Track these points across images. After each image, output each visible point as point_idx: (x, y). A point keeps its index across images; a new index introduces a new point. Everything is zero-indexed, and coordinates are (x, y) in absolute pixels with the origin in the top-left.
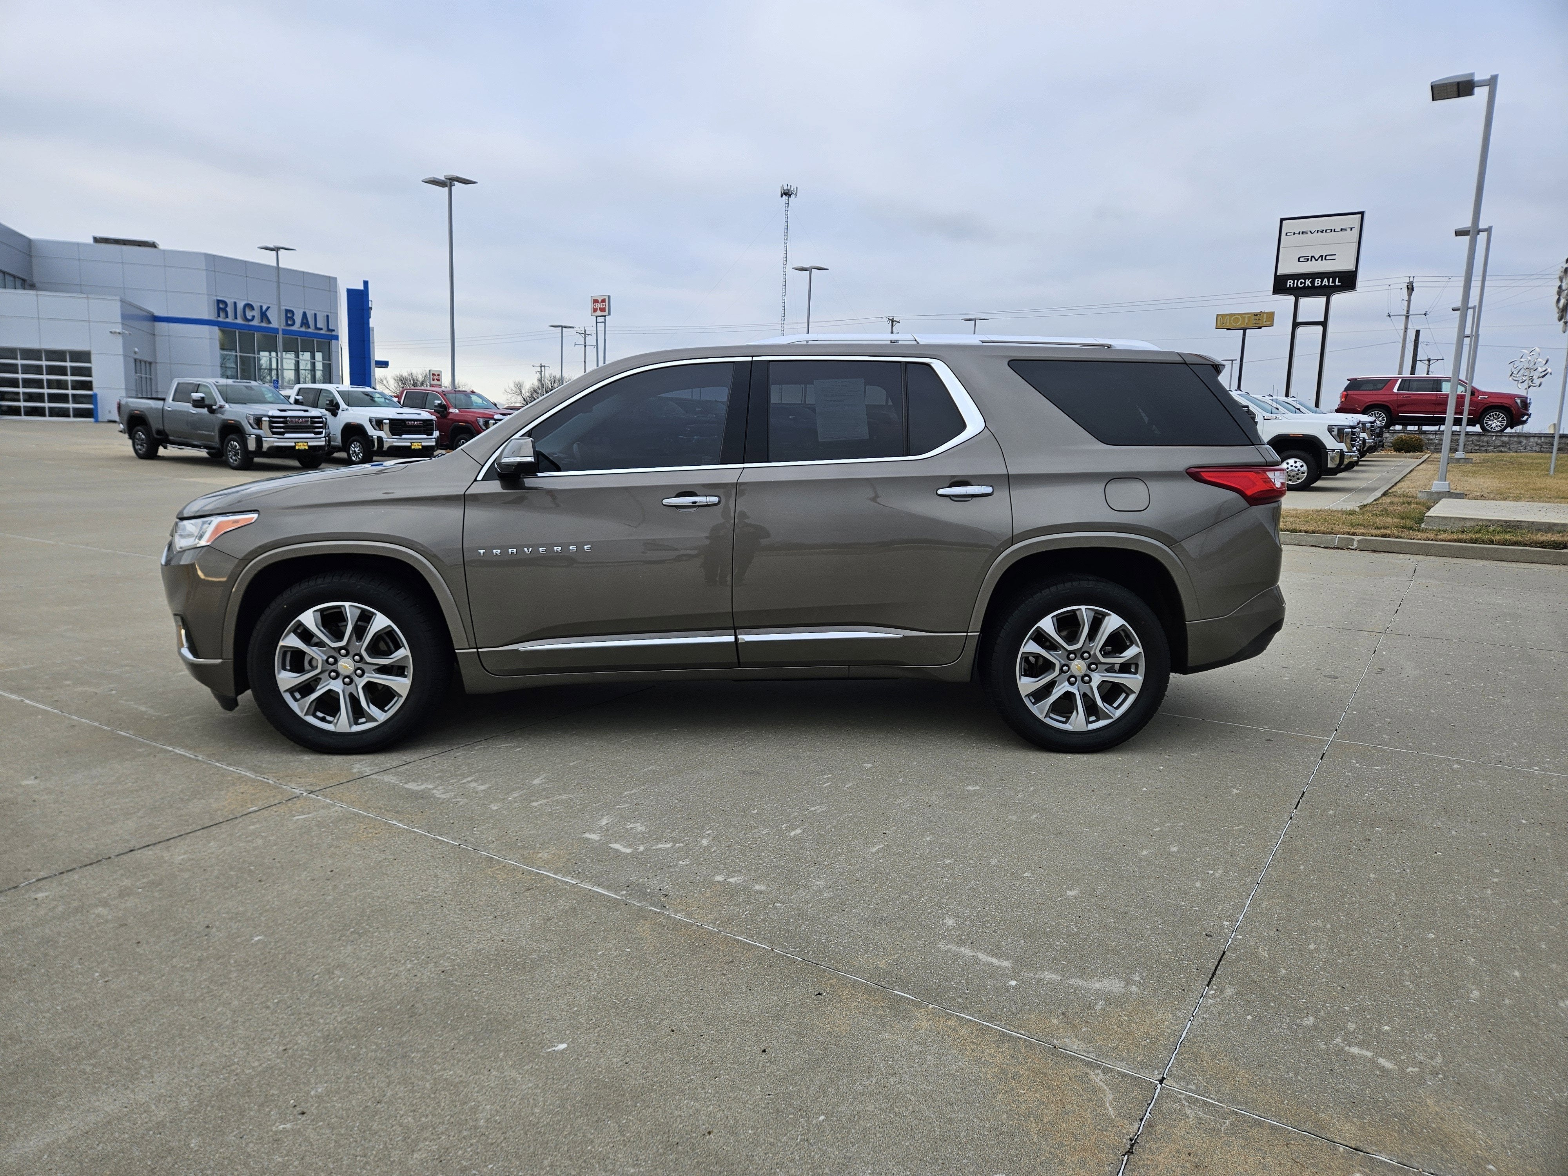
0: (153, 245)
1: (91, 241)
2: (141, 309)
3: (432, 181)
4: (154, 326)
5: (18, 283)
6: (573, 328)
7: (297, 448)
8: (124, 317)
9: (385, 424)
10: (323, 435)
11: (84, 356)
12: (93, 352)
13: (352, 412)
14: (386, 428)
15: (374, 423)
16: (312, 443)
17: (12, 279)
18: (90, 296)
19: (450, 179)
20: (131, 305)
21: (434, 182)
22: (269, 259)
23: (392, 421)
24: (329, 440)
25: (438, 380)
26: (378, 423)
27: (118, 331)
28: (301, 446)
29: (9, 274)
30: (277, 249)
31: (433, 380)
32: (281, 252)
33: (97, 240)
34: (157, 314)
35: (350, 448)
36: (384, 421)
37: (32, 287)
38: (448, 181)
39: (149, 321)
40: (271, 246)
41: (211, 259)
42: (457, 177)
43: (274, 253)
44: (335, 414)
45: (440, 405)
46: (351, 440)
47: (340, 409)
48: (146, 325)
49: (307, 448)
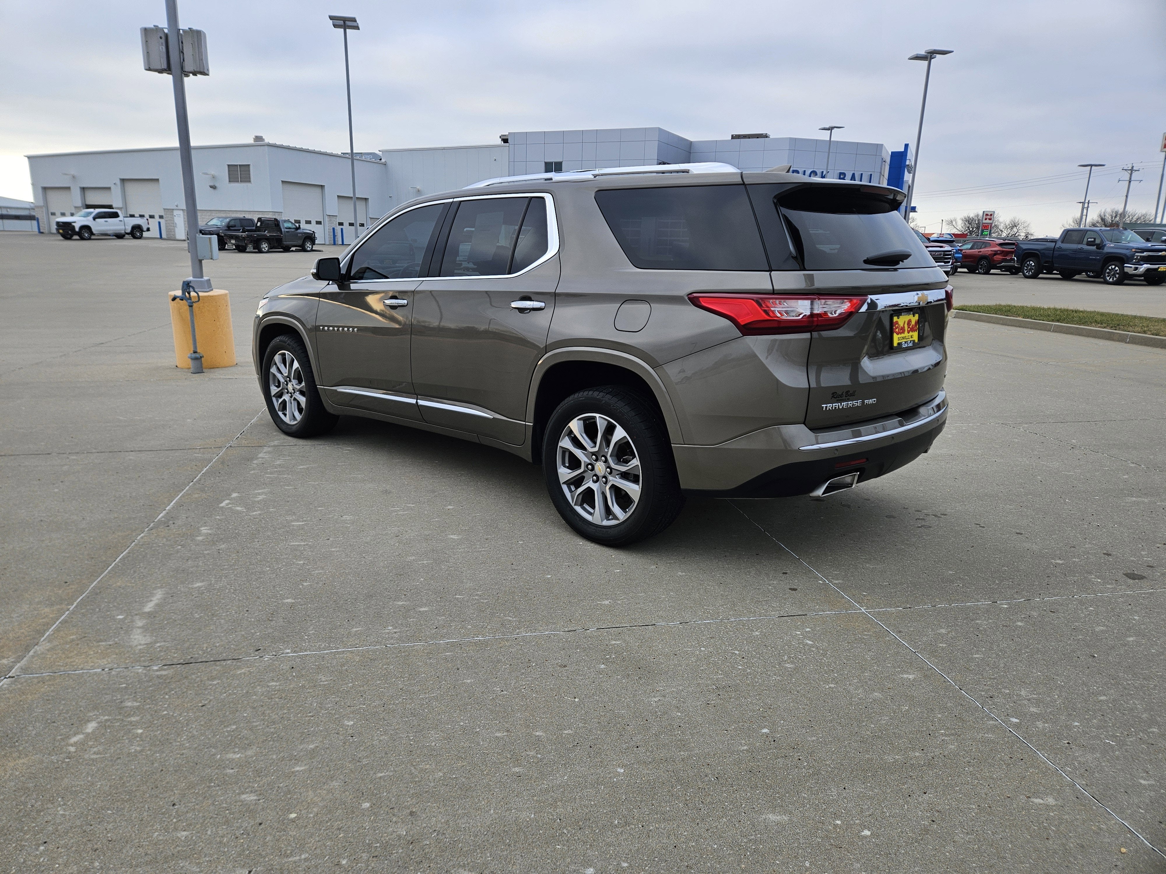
0: (766, 136)
3: (916, 57)
6: (1103, 165)
19: (929, 53)
21: (917, 58)
25: (990, 219)
30: (831, 129)
31: (986, 219)
32: (834, 130)
33: (733, 137)
40: (828, 127)
42: (935, 50)
43: (829, 131)
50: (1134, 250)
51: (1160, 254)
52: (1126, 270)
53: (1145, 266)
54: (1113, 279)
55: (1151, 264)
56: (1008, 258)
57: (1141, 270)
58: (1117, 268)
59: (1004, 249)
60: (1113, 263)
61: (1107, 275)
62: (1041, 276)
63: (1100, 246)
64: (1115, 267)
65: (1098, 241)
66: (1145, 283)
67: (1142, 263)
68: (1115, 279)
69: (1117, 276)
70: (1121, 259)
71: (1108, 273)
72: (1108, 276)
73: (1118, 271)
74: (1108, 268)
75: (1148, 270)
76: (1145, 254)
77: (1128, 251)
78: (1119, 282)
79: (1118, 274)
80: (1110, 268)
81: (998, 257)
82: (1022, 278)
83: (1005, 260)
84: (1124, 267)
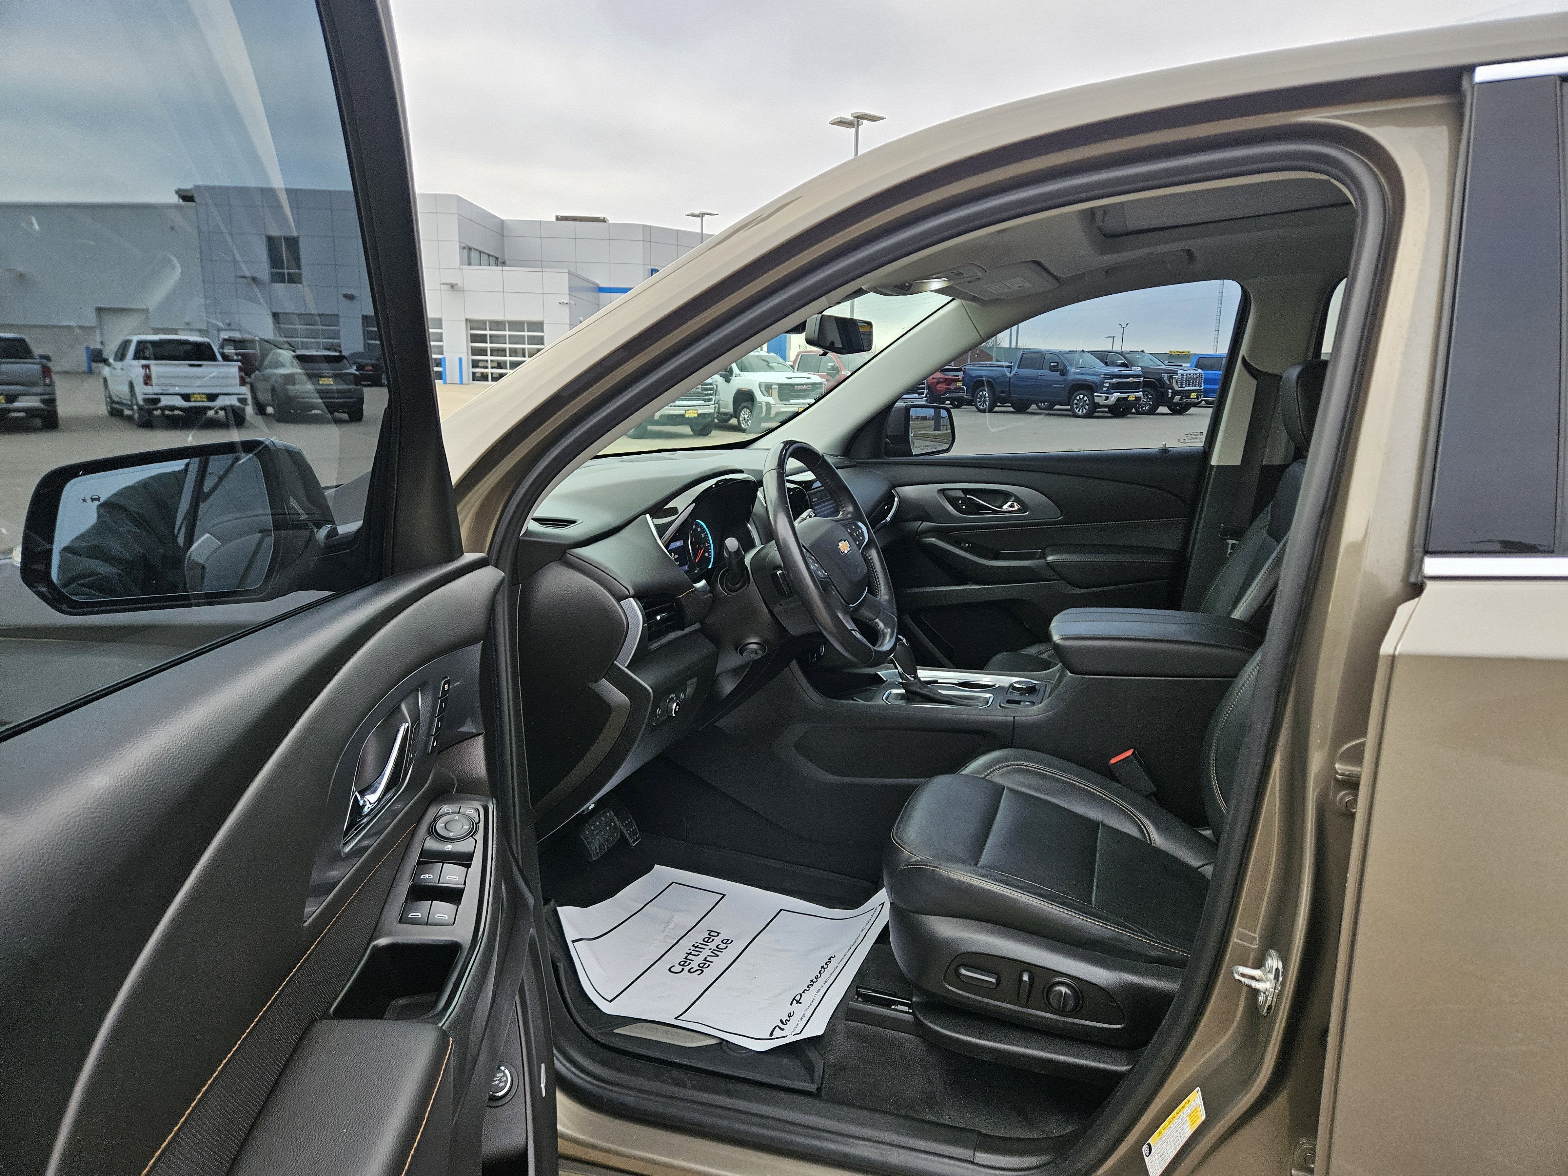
0: (604, 220)
1: (554, 219)
2: (588, 281)
3: (838, 122)
4: (599, 296)
5: (492, 260)
7: (687, 416)
8: (571, 289)
9: (775, 389)
10: (713, 402)
11: (538, 326)
12: (545, 322)
13: (743, 378)
14: (775, 393)
15: (763, 389)
16: (701, 411)
17: (487, 257)
18: (544, 270)
19: (857, 117)
20: (578, 276)
21: (841, 123)
22: (693, 226)
23: (781, 386)
24: (719, 407)
26: (767, 388)
27: (566, 302)
28: (691, 414)
29: (484, 253)
30: (701, 215)
32: (706, 217)
33: (558, 218)
34: (602, 285)
35: (740, 415)
36: (773, 386)
37: (504, 263)
38: (856, 120)
39: (594, 292)
40: (697, 212)
41: (648, 230)
42: (865, 115)
43: (699, 219)
44: (728, 381)
45: (833, 368)
46: (742, 405)
47: (734, 375)
48: (592, 296)
49: (696, 415)
50: (1102, 376)
51: (1128, 380)
52: (1097, 400)
53: (1116, 395)
54: (1082, 411)
55: (1121, 393)
56: (952, 387)
57: (1112, 399)
58: (1086, 398)
59: (947, 377)
60: (1079, 392)
61: (1075, 406)
62: (996, 409)
63: (1064, 372)
64: (1083, 397)
65: (1060, 367)
66: (1110, 415)
67: (1112, 391)
68: (1084, 411)
69: (1087, 407)
70: (1090, 388)
71: (1076, 404)
72: (1077, 408)
73: (1087, 402)
74: (1075, 398)
75: (1119, 399)
76: (1115, 380)
77: (1096, 377)
78: (1089, 415)
79: (1087, 405)
80: (1078, 398)
81: (941, 387)
82: (975, 411)
83: (948, 391)
84: (1093, 397)
